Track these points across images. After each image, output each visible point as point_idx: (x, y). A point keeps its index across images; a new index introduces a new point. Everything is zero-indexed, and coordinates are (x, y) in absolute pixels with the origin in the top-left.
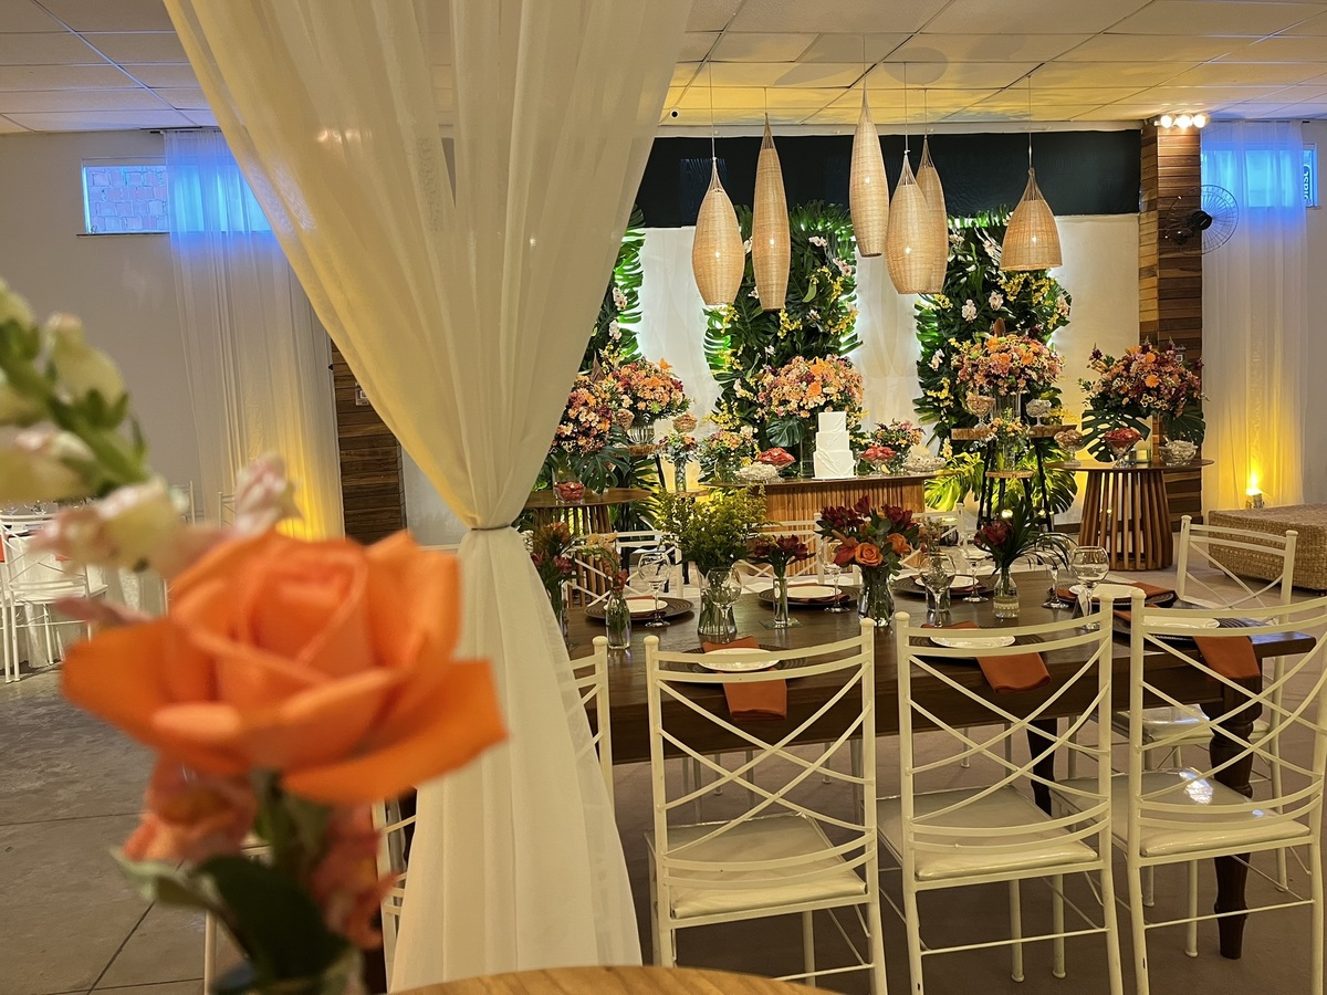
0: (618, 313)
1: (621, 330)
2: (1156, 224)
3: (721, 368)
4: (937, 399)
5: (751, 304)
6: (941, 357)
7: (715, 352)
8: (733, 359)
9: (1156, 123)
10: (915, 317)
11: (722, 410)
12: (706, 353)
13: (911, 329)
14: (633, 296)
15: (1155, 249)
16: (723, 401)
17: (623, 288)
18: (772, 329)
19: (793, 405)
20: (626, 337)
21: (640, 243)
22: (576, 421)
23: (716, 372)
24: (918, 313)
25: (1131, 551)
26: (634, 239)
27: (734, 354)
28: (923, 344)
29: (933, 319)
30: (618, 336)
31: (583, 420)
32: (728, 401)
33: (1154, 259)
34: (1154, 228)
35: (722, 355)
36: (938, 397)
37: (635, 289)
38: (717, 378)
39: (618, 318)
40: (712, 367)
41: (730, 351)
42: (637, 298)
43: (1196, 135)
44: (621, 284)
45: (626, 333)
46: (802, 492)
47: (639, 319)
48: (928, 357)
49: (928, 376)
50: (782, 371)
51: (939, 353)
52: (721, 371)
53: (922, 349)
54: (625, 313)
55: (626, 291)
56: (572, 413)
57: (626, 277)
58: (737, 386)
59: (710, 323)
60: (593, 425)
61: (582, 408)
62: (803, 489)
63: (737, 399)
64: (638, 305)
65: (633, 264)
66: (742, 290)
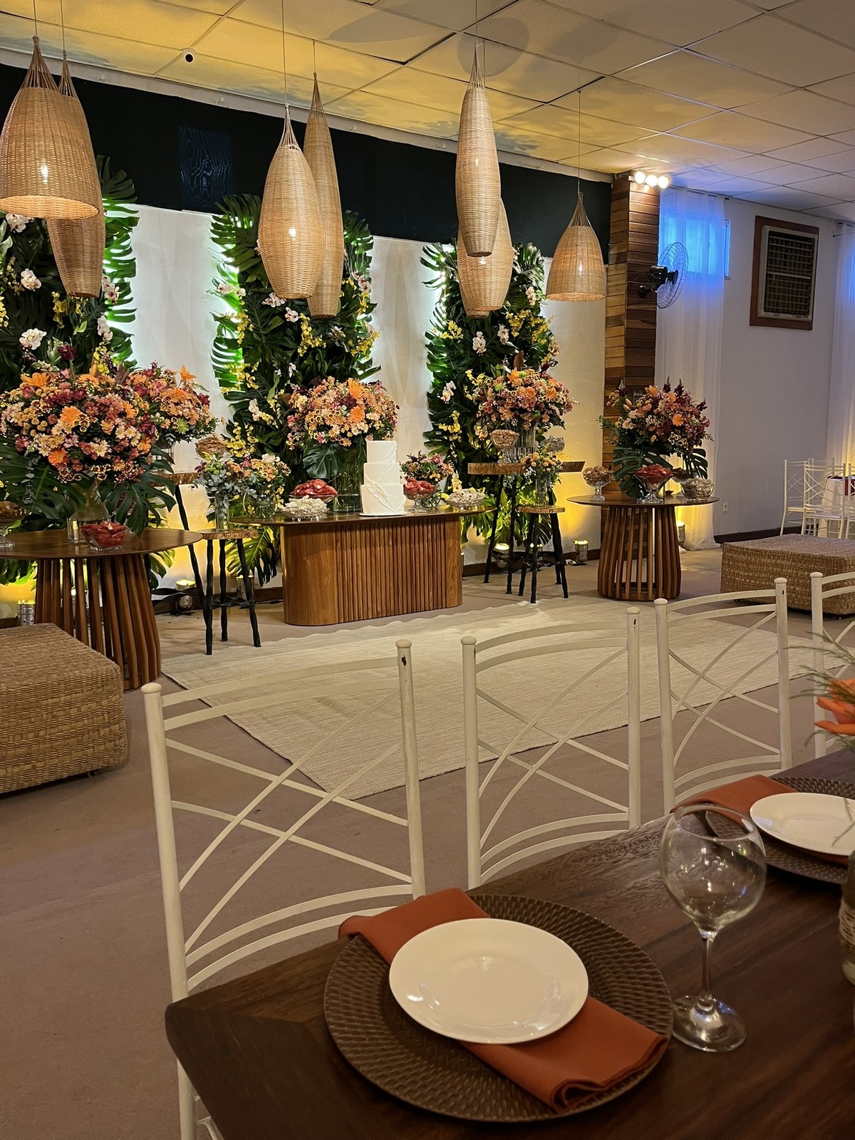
0: (106, 308)
1: (112, 329)
2: (625, 276)
3: (233, 385)
4: (447, 433)
5: (265, 313)
6: (452, 389)
7: (226, 367)
8: (248, 375)
9: (630, 178)
10: (426, 346)
11: (234, 435)
12: (214, 367)
13: (422, 359)
14: (125, 288)
15: (623, 299)
16: (236, 424)
17: (113, 276)
18: (291, 344)
19: (336, 431)
20: (120, 339)
21: (132, 222)
22: (111, 438)
23: (228, 390)
24: (428, 341)
26: (126, 215)
27: (247, 370)
28: (435, 375)
29: (444, 350)
30: (109, 336)
31: (121, 436)
32: (241, 425)
33: (622, 310)
34: (623, 280)
35: (235, 370)
36: (448, 431)
37: (126, 280)
38: (228, 397)
39: (107, 313)
40: (222, 384)
41: (242, 367)
42: (129, 292)
43: (657, 195)
44: (109, 270)
45: (117, 333)
46: (351, 530)
47: (133, 318)
48: (439, 388)
49: (438, 409)
50: (314, 392)
51: (451, 385)
52: (233, 389)
53: (433, 379)
54: (115, 308)
55: (116, 280)
56: (106, 426)
57: (115, 264)
58: (253, 406)
59: (219, 331)
60: (133, 444)
61: (118, 420)
62: (351, 526)
63: (253, 423)
64: (130, 300)
65: (124, 247)
66: (255, 297)
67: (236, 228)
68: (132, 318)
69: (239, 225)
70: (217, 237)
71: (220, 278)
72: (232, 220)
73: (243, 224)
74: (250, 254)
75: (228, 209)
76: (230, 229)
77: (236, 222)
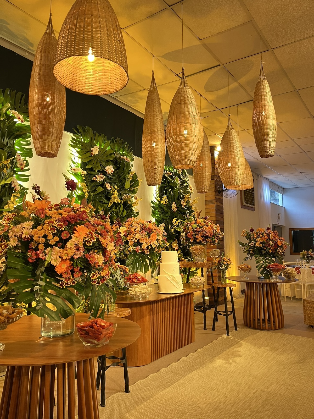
0: (15, 172)
1: (19, 185)
5: (93, 184)
9: (215, 148)
10: (151, 207)
13: (150, 212)
14: (26, 163)
15: (214, 194)
20: (22, 190)
24: (152, 205)
25: (263, 318)
30: (18, 188)
33: (213, 198)
37: (27, 158)
39: (15, 175)
42: (28, 165)
44: (19, 152)
45: (21, 187)
54: (19, 173)
55: (23, 158)
57: (22, 149)
64: (28, 170)
65: (27, 142)
66: (88, 176)
67: (81, 142)
68: (27, 180)
69: (83, 140)
70: (72, 144)
71: (72, 165)
72: (80, 137)
73: (84, 140)
74: (88, 154)
75: (79, 132)
76: (79, 142)
77: (81, 139)
